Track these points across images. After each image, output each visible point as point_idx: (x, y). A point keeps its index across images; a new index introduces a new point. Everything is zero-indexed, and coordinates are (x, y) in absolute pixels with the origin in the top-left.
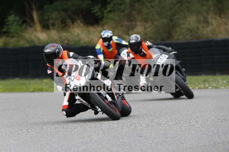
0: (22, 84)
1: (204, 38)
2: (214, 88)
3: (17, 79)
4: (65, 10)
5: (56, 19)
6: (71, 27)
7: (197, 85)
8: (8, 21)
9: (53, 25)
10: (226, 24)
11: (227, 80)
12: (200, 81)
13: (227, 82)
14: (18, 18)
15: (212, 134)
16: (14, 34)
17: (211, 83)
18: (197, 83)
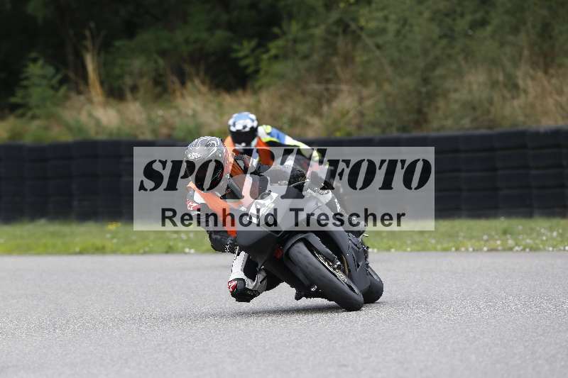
0: (53, 234)
1: (506, 127)
2: (528, 250)
3: (43, 221)
4: (163, 53)
5: (141, 75)
6: (178, 94)
7: (487, 241)
8: (27, 78)
9: (134, 89)
10: (560, 92)
11: (560, 231)
12: (493, 233)
13: (561, 235)
14: (50, 70)
15: (519, 362)
16: (37, 112)
17: (520, 237)
18: (485, 237)
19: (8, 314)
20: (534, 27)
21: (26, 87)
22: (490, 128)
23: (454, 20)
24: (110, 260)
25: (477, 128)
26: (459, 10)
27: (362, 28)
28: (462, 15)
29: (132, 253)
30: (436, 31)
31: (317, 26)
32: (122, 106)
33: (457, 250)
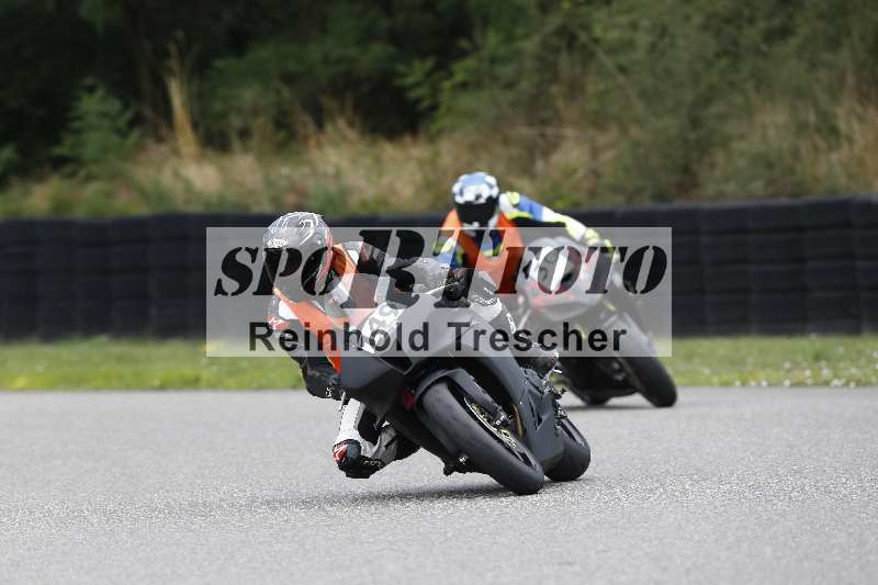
0: (120, 359)
1: (818, 194)
2: (852, 385)
3: (103, 339)
4: (289, 79)
5: (255, 112)
6: (312, 142)
7: (789, 371)
8: (79, 118)
9: (245, 134)
12: (799, 358)
14: (114, 105)
15: (838, 558)
16: (95, 169)
17: (842, 365)
18: (787, 365)
19: (49, 482)
20: (862, 39)
21: (78, 132)
22: (795, 195)
23: (739, 27)
24: (206, 399)
25: (775, 195)
26: (746, 12)
27: (596, 41)
28: (752, 21)
29: (241, 387)
30: (711, 45)
31: (526, 36)
32: (225, 161)
33: (744, 384)
